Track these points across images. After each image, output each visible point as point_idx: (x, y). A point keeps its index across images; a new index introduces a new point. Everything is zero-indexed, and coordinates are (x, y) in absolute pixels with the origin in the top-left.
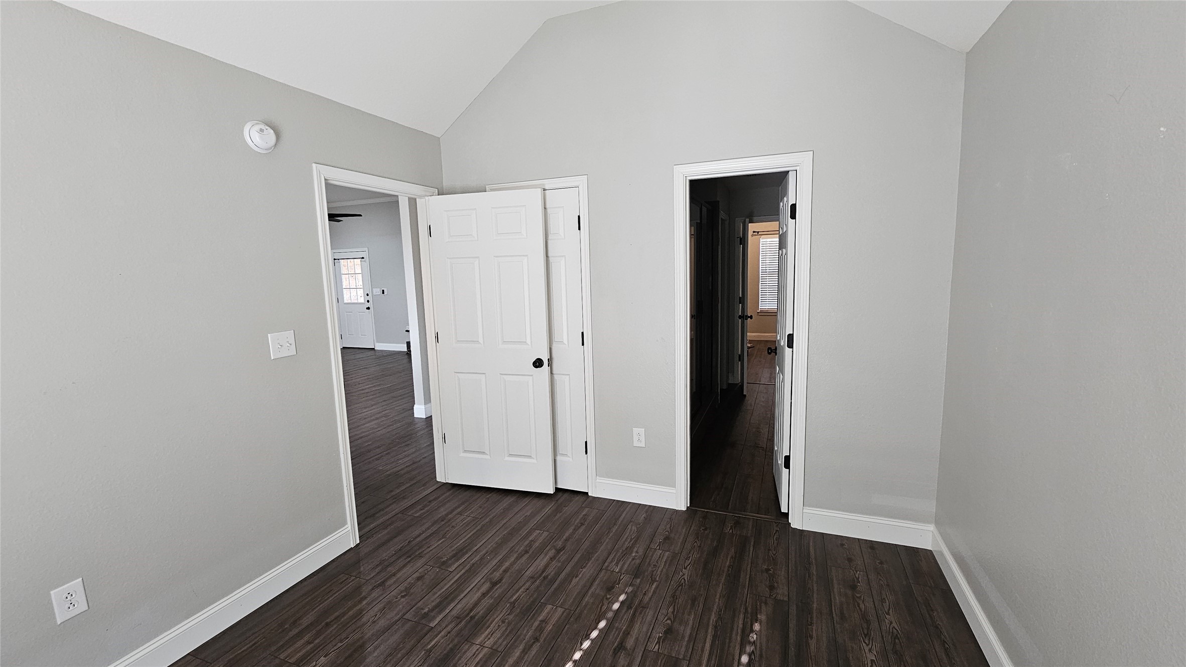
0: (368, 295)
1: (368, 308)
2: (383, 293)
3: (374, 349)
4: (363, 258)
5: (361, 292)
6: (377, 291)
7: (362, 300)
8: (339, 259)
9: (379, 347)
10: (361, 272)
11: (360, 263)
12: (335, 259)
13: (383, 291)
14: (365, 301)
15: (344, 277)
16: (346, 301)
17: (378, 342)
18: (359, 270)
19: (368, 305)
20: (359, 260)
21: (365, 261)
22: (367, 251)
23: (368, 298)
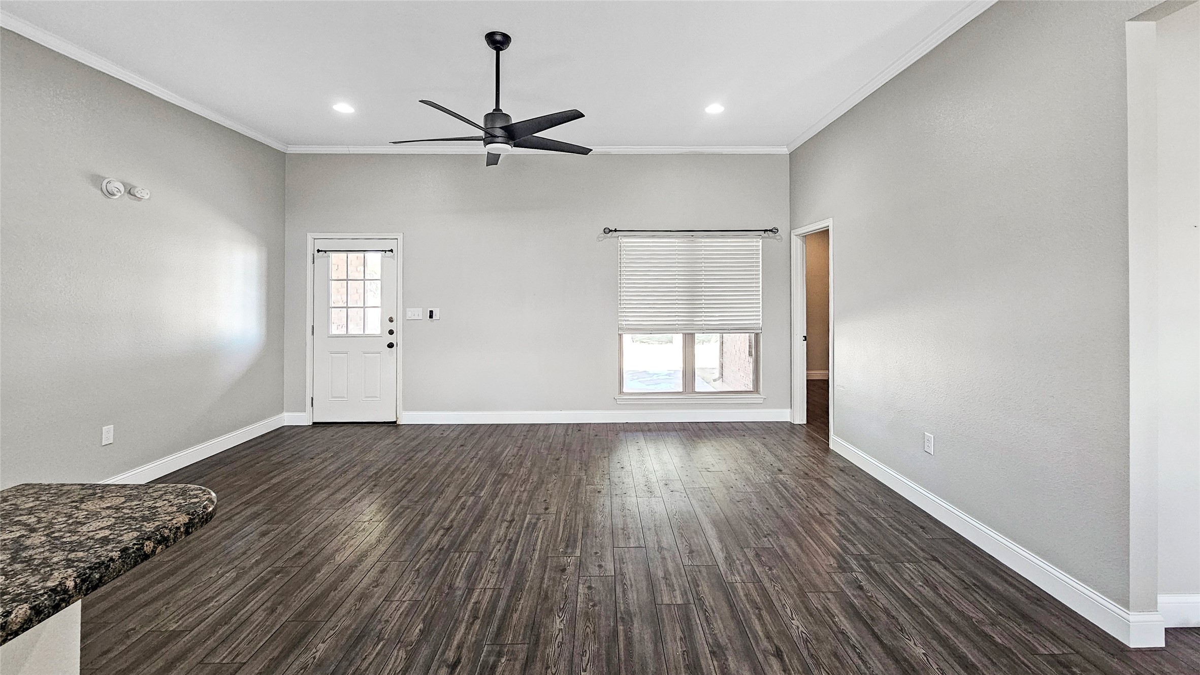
0: (391, 320)
1: (391, 346)
2: (431, 317)
3: (395, 422)
4: (391, 251)
5: (375, 315)
6: (419, 313)
7: (374, 331)
8: (325, 251)
9: (406, 418)
10: (380, 278)
11: (381, 258)
12: (318, 251)
13: (431, 312)
14: (382, 331)
15: (333, 284)
16: (334, 331)
17: (406, 409)
18: (375, 274)
19: (391, 338)
20: (379, 254)
21: (393, 257)
22: (400, 238)
23: (392, 326)
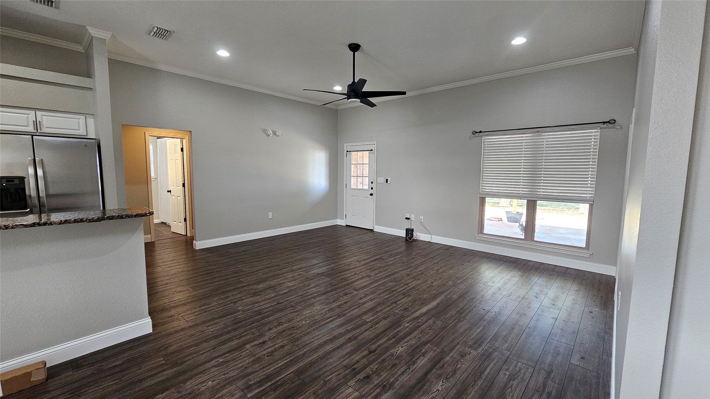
0: (372, 183)
1: (371, 195)
2: (387, 182)
3: (373, 230)
4: (372, 150)
5: (366, 180)
6: (382, 180)
7: (366, 187)
8: (350, 151)
9: (378, 229)
10: (368, 163)
11: (368, 154)
12: (347, 151)
13: (387, 180)
14: (369, 188)
15: (352, 166)
16: (353, 187)
17: (376, 224)
18: (366, 161)
19: (371, 192)
20: (368, 152)
21: (373, 153)
22: (376, 144)
23: (372, 186)
